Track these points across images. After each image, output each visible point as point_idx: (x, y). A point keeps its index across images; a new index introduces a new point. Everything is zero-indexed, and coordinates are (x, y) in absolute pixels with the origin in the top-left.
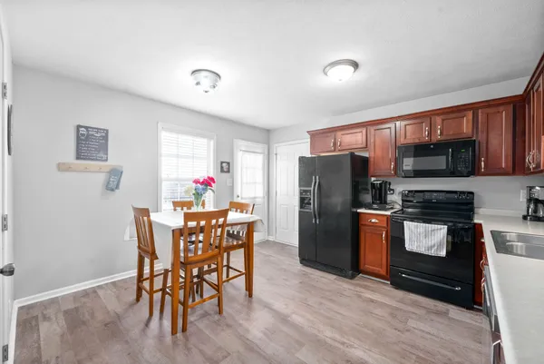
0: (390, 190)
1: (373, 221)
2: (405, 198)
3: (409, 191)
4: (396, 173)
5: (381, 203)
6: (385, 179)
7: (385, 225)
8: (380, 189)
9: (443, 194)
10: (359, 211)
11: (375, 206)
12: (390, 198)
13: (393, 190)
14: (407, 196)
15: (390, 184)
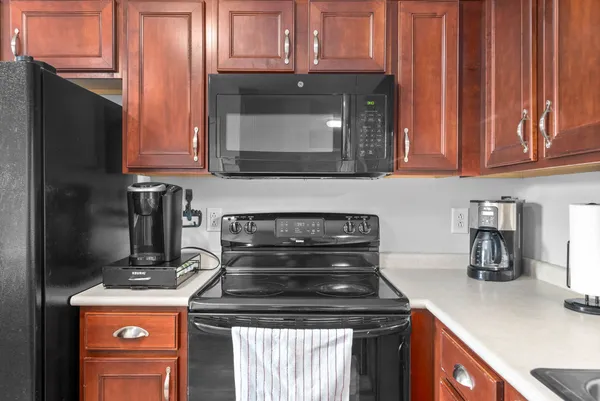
0: (190, 213)
1: (131, 332)
2: (230, 238)
3: (240, 217)
4: (205, 164)
5: (160, 263)
6: (173, 181)
7: (172, 346)
8: (158, 214)
9: (318, 222)
10: (76, 300)
11: (139, 275)
12: (188, 238)
13: (198, 214)
14: (234, 230)
15: (189, 197)
